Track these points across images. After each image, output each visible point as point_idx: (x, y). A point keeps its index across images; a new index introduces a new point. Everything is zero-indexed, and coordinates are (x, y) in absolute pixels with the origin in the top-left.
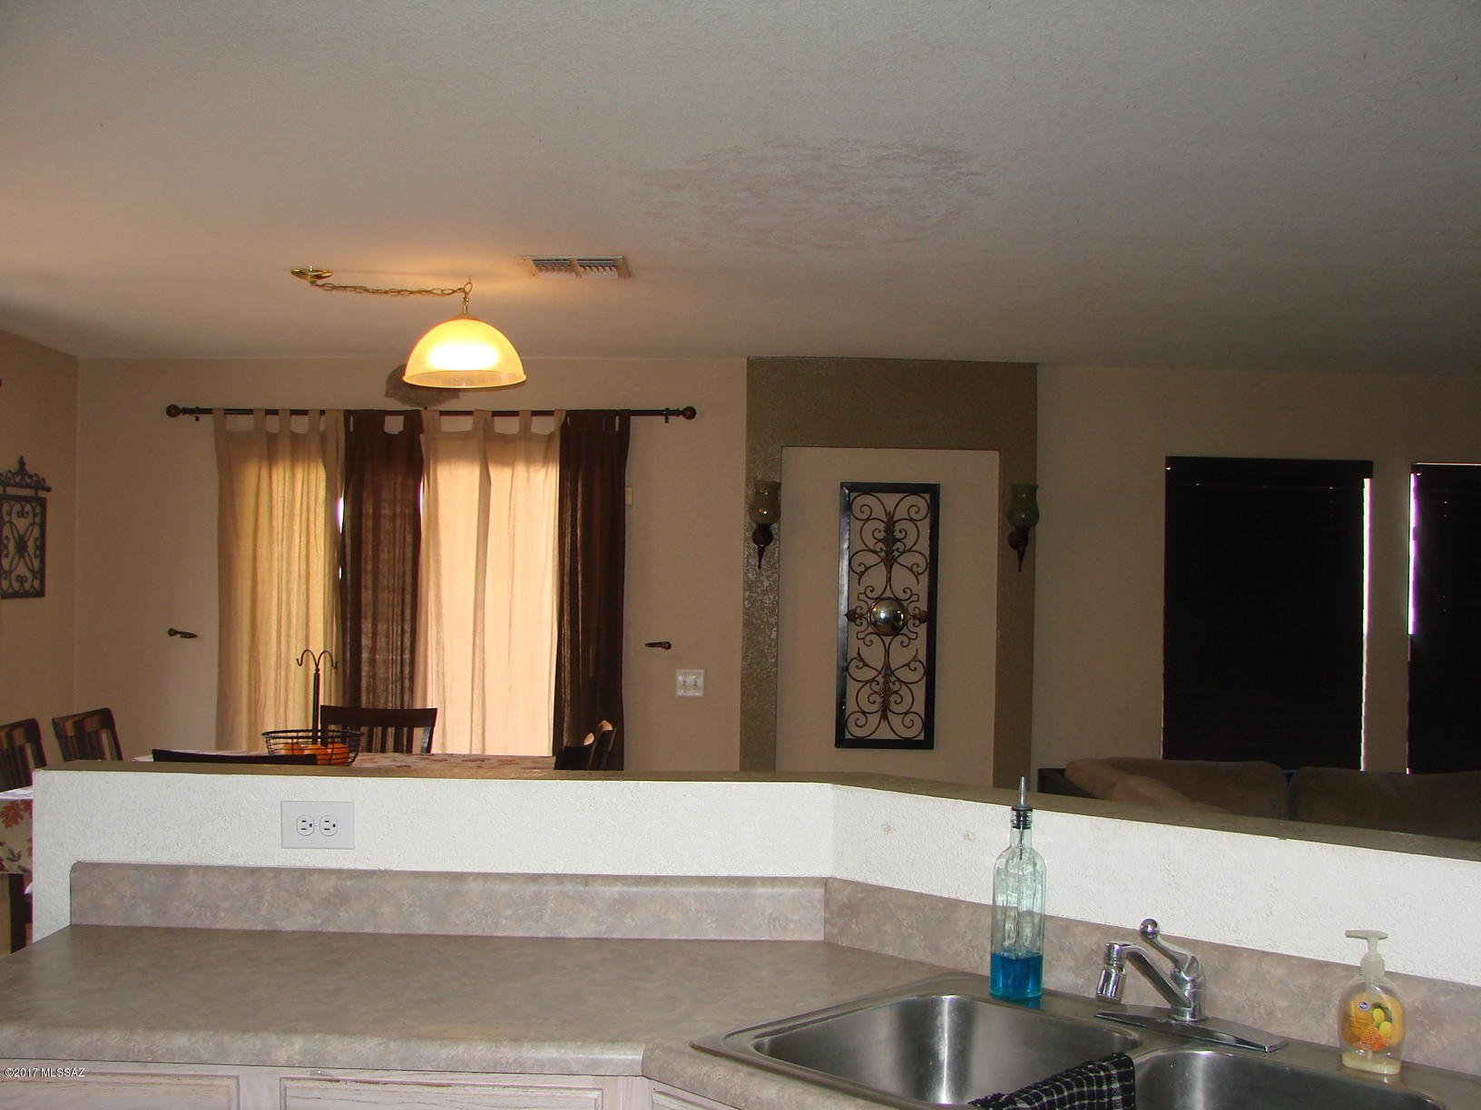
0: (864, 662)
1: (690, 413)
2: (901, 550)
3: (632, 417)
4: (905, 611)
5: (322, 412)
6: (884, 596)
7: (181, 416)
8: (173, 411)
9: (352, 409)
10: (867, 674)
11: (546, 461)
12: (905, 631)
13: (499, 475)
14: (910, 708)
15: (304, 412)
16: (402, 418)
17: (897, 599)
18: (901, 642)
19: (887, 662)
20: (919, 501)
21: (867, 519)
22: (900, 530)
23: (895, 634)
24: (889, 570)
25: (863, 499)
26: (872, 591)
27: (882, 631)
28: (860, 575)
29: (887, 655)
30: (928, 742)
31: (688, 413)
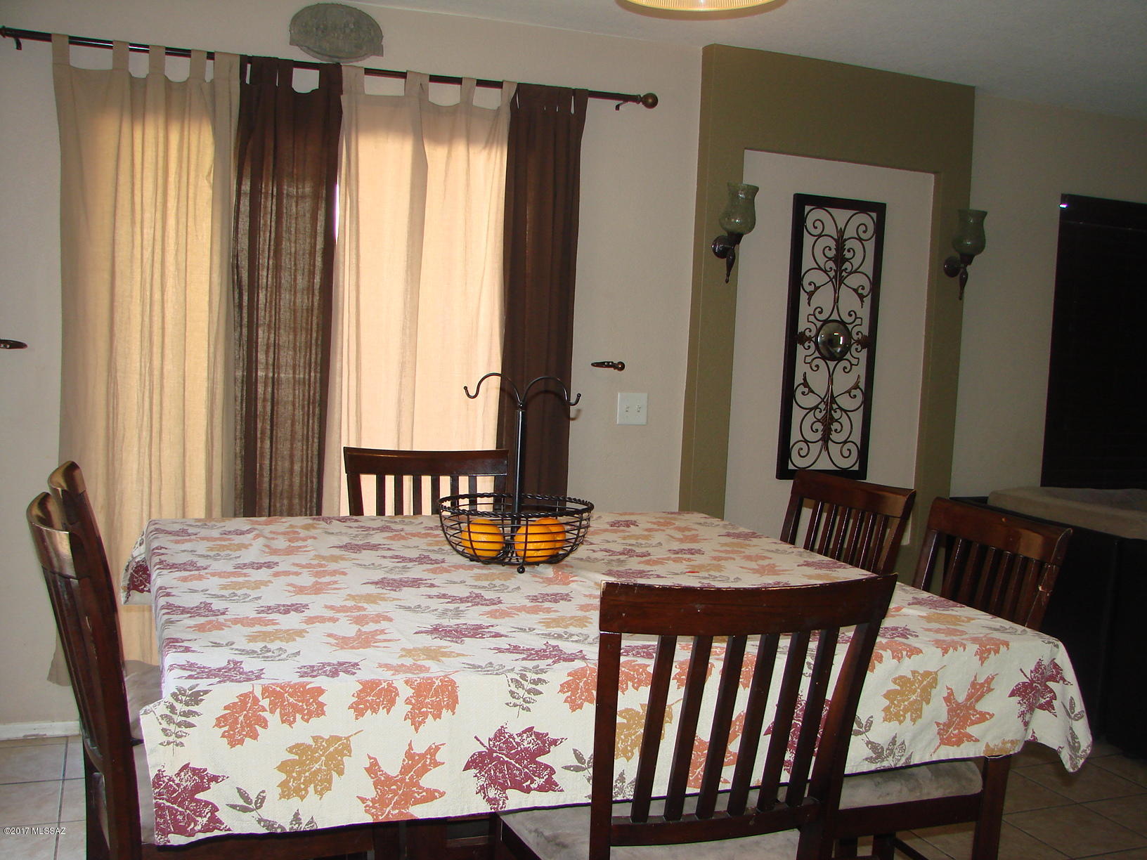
0: (810, 388)
1: (650, 101)
2: (848, 271)
3: (590, 99)
4: (848, 336)
5: (211, 56)
6: (830, 319)
9: (250, 54)
10: (811, 401)
11: (489, 143)
12: (847, 357)
13: (436, 155)
14: (848, 438)
15: (186, 53)
16: (317, 72)
17: (842, 323)
18: (845, 368)
19: (830, 388)
20: (867, 220)
21: (819, 236)
22: (849, 250)
23: (839, 360)
24: (836, 291)
25: (815, 214)
26: (820, 313)
27: (827, 355)
28: (810, 295)
29: (831, 381)
30: (862, 472)
31: (648, 101)
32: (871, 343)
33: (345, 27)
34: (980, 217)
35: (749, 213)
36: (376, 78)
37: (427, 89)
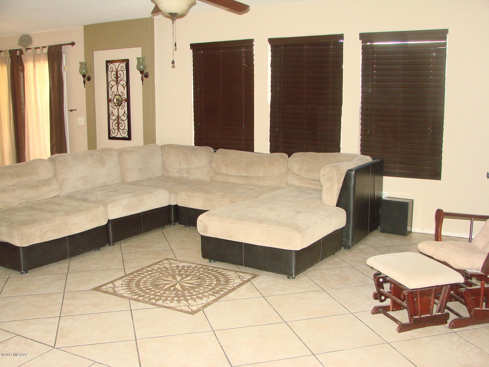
0: (113, 114)
2: (120, 80)
3: (62, 46)
4: (121, 99)
5: (5, 51)
6: (116, 94)
9: (11, 50)
10: (114, 118)
12: (122, 105)
14: (124, 128)
15: (2, 51)
17: (119, 95)
18: (121, 108)
19: (118, 114)
20: (123, 65)
21: (112, 71)
22: (120, 74)
23: (120, 106)
24: (118, 86)
25: (111, 65)
26: (114, 93)
27: (116, 105)
28: (111, 88)
29: (118, 112)
30: (129, 138)
31: (73, 44)
32: (128, 100)
33: (26, 40)
34: (143, 59)
35: (86, 69)
36: (27, 50)
37: (36, 51)
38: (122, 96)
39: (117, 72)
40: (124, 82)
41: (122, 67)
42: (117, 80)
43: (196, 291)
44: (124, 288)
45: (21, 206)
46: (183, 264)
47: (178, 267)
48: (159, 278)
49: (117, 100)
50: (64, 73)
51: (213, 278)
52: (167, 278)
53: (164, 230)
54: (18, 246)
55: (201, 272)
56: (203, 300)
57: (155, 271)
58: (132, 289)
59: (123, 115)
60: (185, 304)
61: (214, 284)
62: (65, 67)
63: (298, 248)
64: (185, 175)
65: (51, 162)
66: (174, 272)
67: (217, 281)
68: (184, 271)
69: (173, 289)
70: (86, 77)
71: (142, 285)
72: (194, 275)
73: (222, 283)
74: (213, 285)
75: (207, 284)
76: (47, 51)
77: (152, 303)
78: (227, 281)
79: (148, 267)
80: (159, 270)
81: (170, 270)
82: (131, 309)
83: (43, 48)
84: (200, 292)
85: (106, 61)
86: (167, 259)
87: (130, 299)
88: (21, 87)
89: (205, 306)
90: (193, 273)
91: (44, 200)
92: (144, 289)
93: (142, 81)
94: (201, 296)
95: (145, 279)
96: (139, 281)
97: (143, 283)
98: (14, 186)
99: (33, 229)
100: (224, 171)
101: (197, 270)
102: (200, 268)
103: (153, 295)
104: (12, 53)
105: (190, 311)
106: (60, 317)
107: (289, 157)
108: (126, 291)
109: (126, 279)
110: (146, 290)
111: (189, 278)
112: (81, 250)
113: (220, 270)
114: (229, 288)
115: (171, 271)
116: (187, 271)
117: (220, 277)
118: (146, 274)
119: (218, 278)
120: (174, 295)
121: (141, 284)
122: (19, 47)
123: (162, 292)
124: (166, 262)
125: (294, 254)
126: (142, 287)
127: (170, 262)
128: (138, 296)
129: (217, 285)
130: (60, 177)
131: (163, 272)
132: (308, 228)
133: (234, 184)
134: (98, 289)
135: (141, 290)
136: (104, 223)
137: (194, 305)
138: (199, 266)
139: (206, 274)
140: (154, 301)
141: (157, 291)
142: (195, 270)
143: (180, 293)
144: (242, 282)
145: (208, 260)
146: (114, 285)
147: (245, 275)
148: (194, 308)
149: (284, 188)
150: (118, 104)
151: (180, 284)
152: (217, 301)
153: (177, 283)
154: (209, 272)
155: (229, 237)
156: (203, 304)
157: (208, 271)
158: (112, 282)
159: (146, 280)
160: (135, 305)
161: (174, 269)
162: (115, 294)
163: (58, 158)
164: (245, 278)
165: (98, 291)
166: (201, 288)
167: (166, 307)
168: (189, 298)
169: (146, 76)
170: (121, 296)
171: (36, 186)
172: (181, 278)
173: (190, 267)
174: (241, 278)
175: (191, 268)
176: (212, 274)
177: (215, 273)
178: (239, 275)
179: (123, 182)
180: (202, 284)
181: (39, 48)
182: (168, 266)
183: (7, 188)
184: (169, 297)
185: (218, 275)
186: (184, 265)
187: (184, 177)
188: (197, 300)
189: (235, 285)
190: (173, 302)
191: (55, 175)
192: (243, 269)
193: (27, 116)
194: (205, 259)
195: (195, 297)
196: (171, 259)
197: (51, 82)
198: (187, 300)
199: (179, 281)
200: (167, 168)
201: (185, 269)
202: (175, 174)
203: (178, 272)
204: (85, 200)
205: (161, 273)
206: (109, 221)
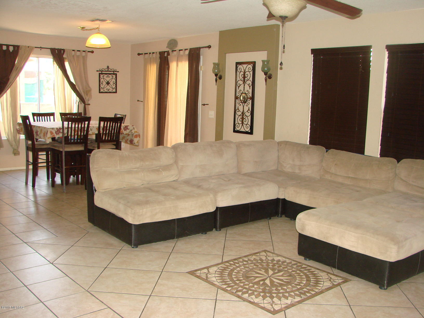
0: (239, 110)
2: (247, 80)
4: (247, 97)
6: (243, 93)
7: (140, 55)
8: (139, 54)
10: (240, 113)
12: (247, 102)
14: (247, 123)
15: (154, 53)
17: (245, 93)
18: (246, 105)
19: (243, 110)
20: (250, 66)
21: (240, 72)
22: (247, 75)
23: (245, 103)
24: (244, 86)
25: (240, 67)
26: (241, 91)
27: (242, 102)
28: (239, 87)
29: (243, 108)
30: (251, 133)
31: (209, 47)
32: (253, 98)
33: (173, 43)
34: (268, 61)
35: (218, 69)
36: (173, 52)
37: (180, 52)
38: (247, 94)
39: (245, 73)
40: (250, 82)
41: (249, 69)
42: (244, 80)
43: (284, 289)
44: (216, 275)
45: (142, 186)
46: (279, 258)
47: (273, 260)
48: (252, 270)
49: (244, 98)
50: (201, 72)
51: (304, 277)
52: (260, 270)
53: (270, 221)
54: (130, 223)
55: (293, 269)
56: (288, 299)
57: (250, 262)
58: (224, 278)
59: (248, 111)
60: (269, 302)
61: (304, 283)
62: (202, 67)
63: (393, 260)
64: (297, 171)
65: (173, 150)
66: (268, 265)
67: (307, 280)
68: (278, 265)
69: (262, 284)
70: (218, 76)
71: (234, 275)
72: (287, 271)
73: (311, 284)
74: (302, 285)
75: (297, 283)
76: (188, 53)
77: (238, 295)
78: (317, 282)
79: (245, 256)
80: (254, 262)
81: (264, 263)
82: (216, 299)
83: (185, 50)
84: (288, 290)
85: (236, 62)
86: (265, 251)
87: (219, 287)
88: (165, 83)
89: (288, 307)
90: (286, 269)
91: (162, 183)
92: (235, 279)
93: (266, 81)
94: (287, 294)
95: (238, 269)
96: (232, 270)
97: (235, 272)
98: (138, 168)
99: (145, 210)
100: (333, 170)
101: (290, 266)
102: (294, 264)
103: (241, 287)
104: (162, 54)
105: (272, 310)
106: (150, 296)
107: (398, 163)
108: (218, 279)
109: (221, 267)
110: (237, 280)
111: (281, 274)
112: (188, 233)
113: (313, 270)
114: (317, 290)
115: (266, 264)
116: (281, 266)
117: (311, 277)
118: (241, 264)
119: (309, 277)
120: (261, 290)
121: (234, 273)
122: (167, 50)
123: (251, 285)
124: (264, 253)
125: (388, 265)
126: (233, 276)
127: (267, 255)
128: (226, 286)
129: (306, 285)
130: (180, 164)
131: (258, 264)
132: (406, 239)
133: (342, 184)
134: (192, 273)
135: (232, 280)
136: (212, 209)
137: (278, 304)
138: (293, 263)
139: (298, 272)
140: (240, 293)
141: (247, 283)
142: (288, 266)
143: (267, 288)
144: (331, 285)
145: (303, 258)
146: (208, 271)
147: (336, 278)
148: (277, 308)
149: (390, 192)
150: (244, 101)
151: (270, 279)
152: (301, 303)
153: (267, 278)
154: (302, 270)
155: (324, 238)
156: (287, 304)
157: (301, 268)
158: (208, 268)
159: (240, 270)
160: (222, 295)
161: (269, 262)
162: (206, 280)
163: (180, 146)
164: (336, 282)
165: (192, 275)
166: (290, 286)
167: (250, 302)
168: (275, 295)
169: (270, 77)
170: (212, 284)
171: (157, 170)
172: (273, 272)
173: (285, 262)
174: (332, 281)
175: (286, 264)
176: (304, 272)
177: (307, 272)
178: (330, 277)
179: (239, 173)
180: (292, 282)
181: (182, 50)
182: (264, 258)
183: (132, 170)
184: (256, 291)
185: (310, 274)
186: (279, 260)
187: (295, 173)
188: (282, 299)
189: (324, 288)
190: (258, 298)
191: (175, 161)
192: (336, 271)
193: (168, 108)
194: (301, 256)
195: (281, 295)
196: (269, 252)
197: (189, 79)
198: (272, 297)
199: (270, 276)
200: (281, 162)
201: (279, 264)
202: (288, 169)
203: (272, 265)
204: (199, 187)
205: (255, 265)
206: (217, 208)
